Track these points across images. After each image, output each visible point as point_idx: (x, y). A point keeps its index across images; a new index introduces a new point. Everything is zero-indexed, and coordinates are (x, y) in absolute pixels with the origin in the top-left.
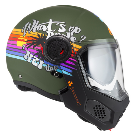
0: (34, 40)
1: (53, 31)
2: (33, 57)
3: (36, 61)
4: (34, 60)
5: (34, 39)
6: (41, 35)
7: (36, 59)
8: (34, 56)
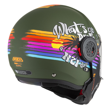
0: (70, 43)
1: (81, 33)
2: (71, 58)
3: (74, 61)
4: (72, 60)
5: (70, 41)
6: (74, 38)
7: (73, 59)
8: (72, 56)
